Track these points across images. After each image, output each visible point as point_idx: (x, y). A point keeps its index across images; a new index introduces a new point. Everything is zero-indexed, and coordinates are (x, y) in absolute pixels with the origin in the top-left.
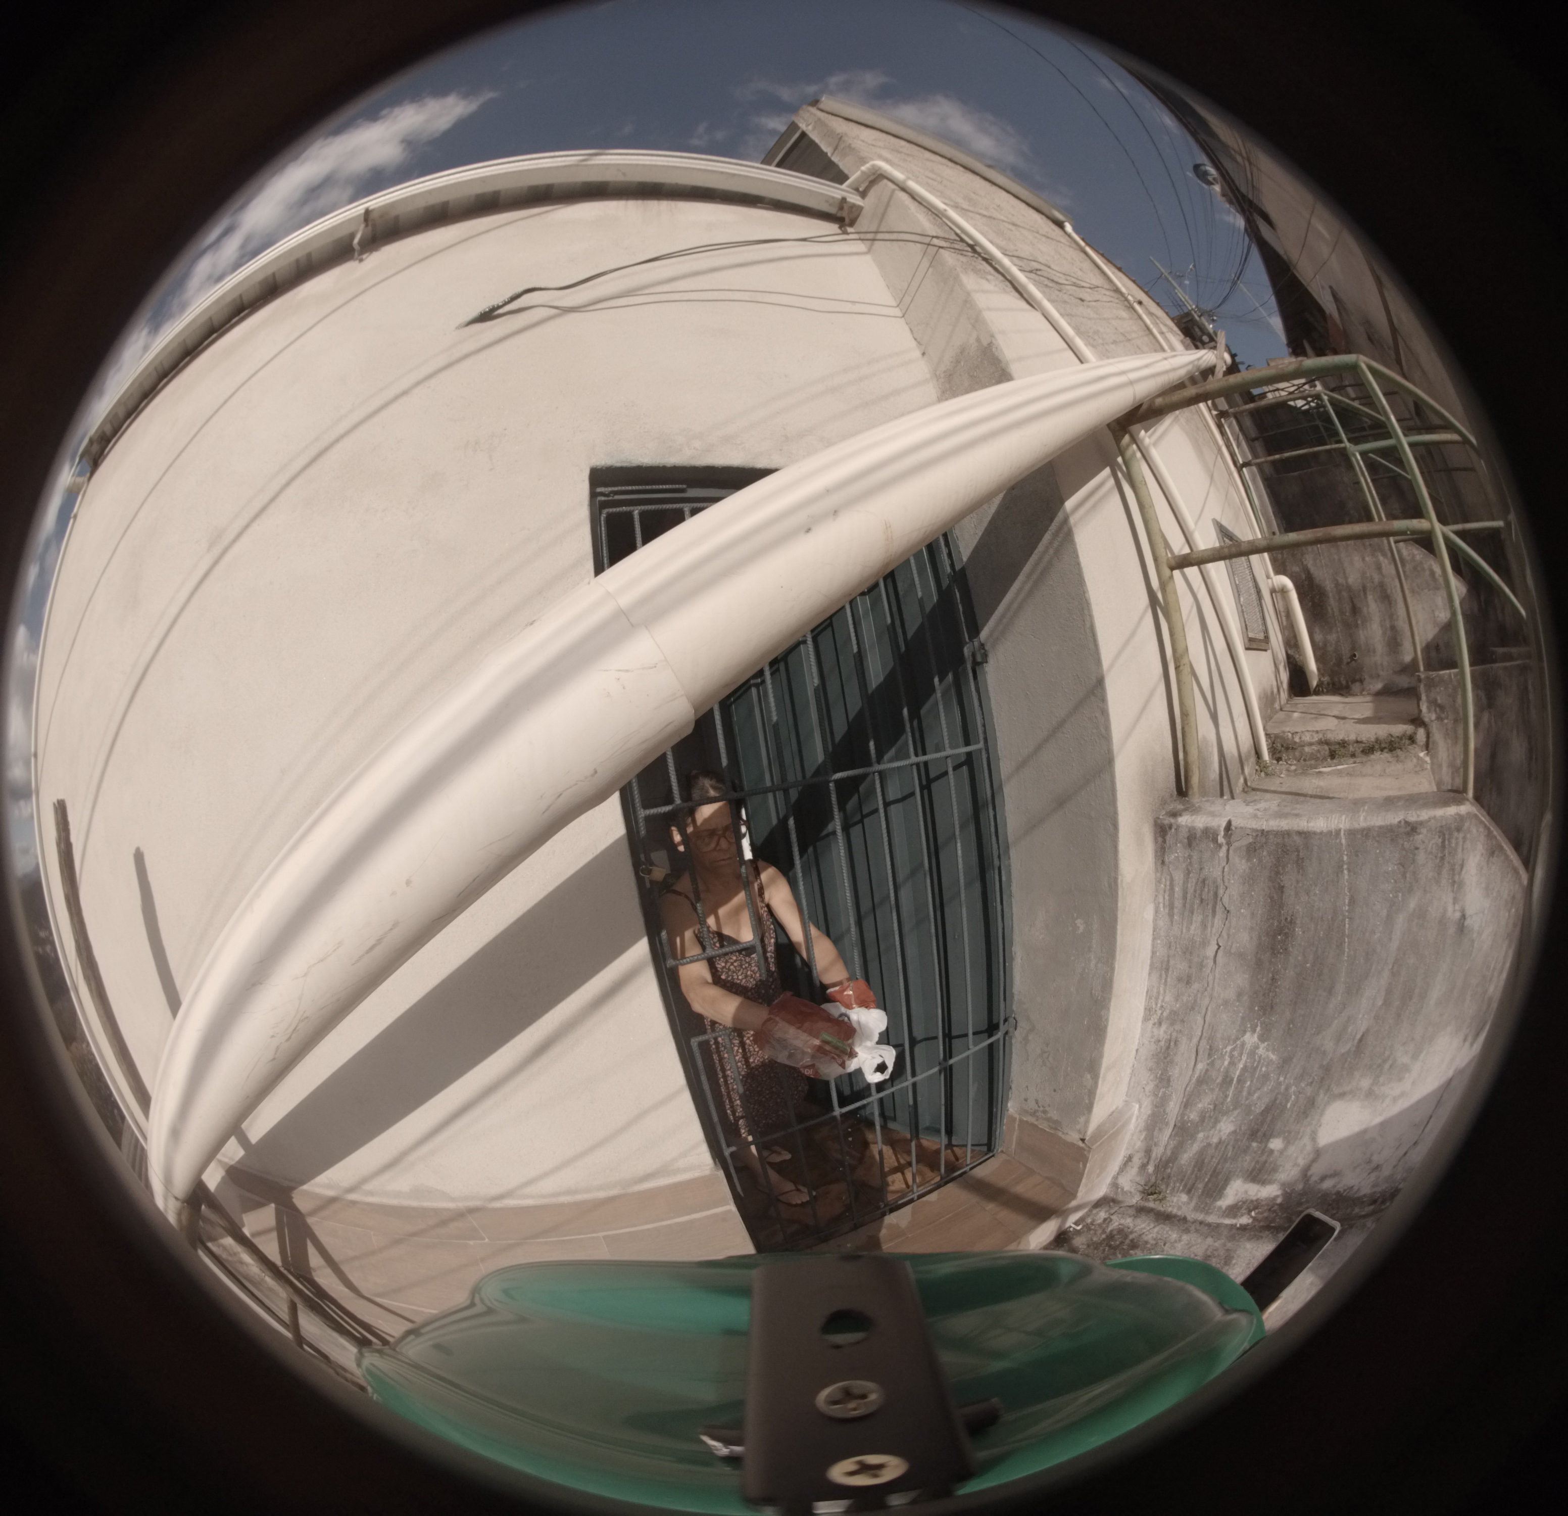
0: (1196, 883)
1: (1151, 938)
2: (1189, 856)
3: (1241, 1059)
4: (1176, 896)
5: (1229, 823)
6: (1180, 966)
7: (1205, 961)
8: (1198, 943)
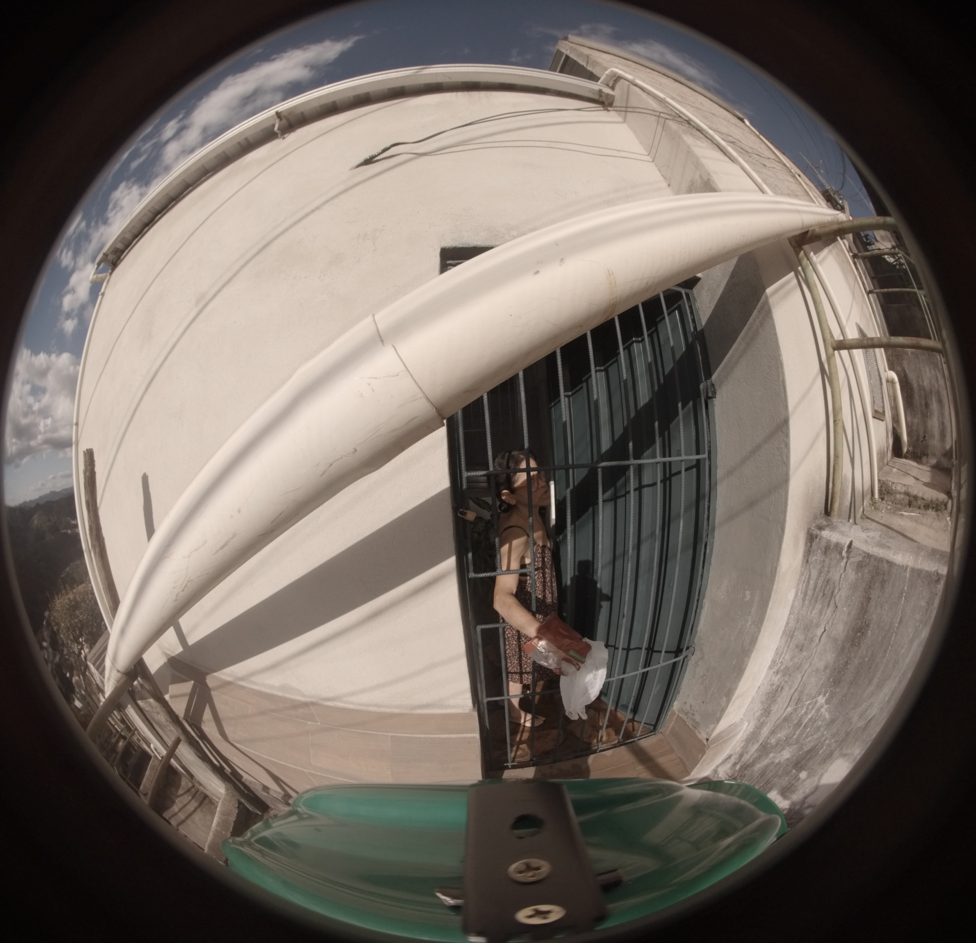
0: (824, 581)
1: (788, 613)
2: (823, 560)
3: (811, 712)
4: (810, 587)
5: (850, 543)
6: (800, 637)
7: (815, 638)
8: (814, 624)
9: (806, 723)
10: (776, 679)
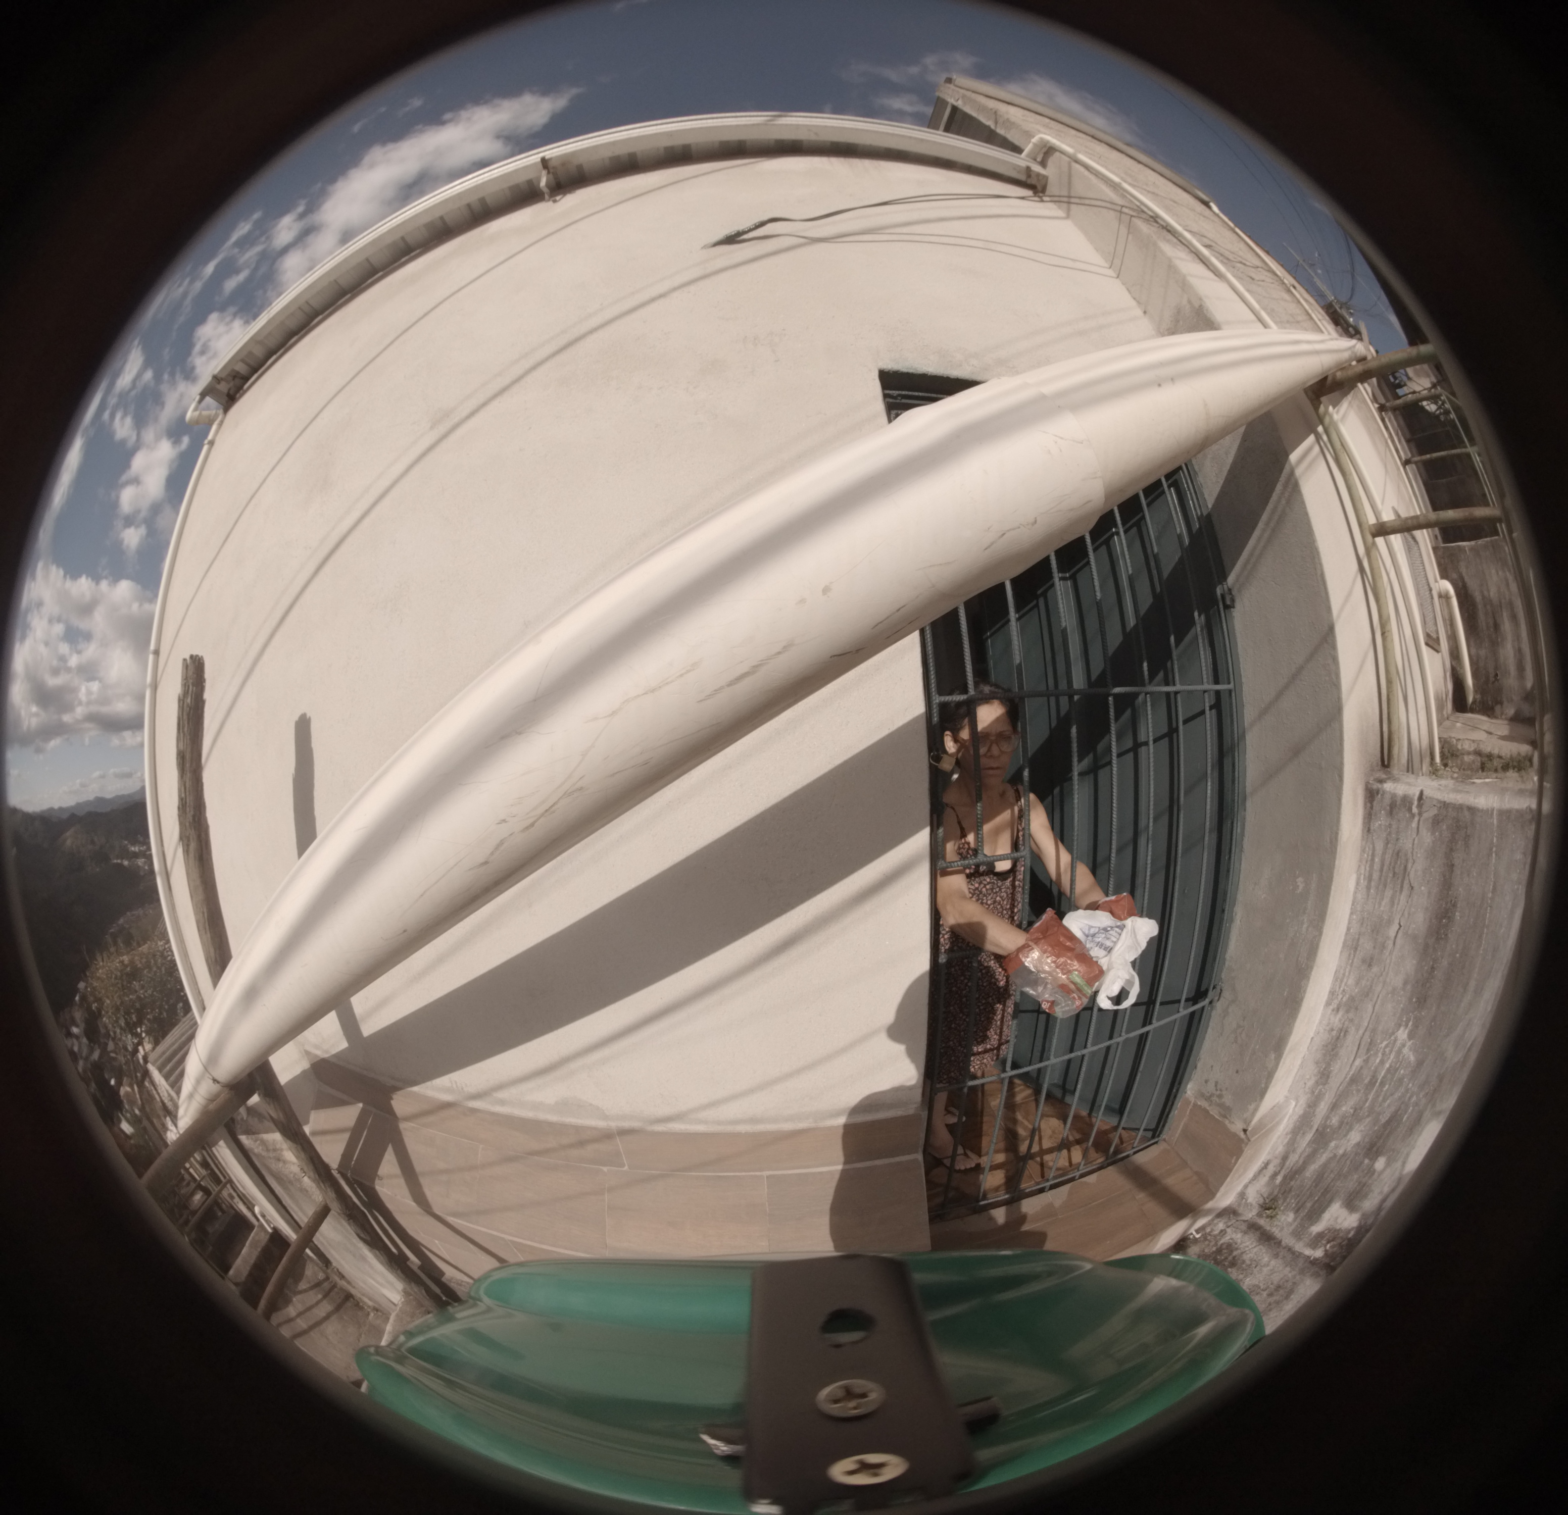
0: (1392, 855)
1: (1349, 912)
2: (1390, 825)
3: (1389, 1058)
4: (1375, 867)
5: (1421, 793)
6: (1366, 946)
7: (1387, 941)
8: (1384, 921)
9: (1383, 1077)
10: (1337, 1020)
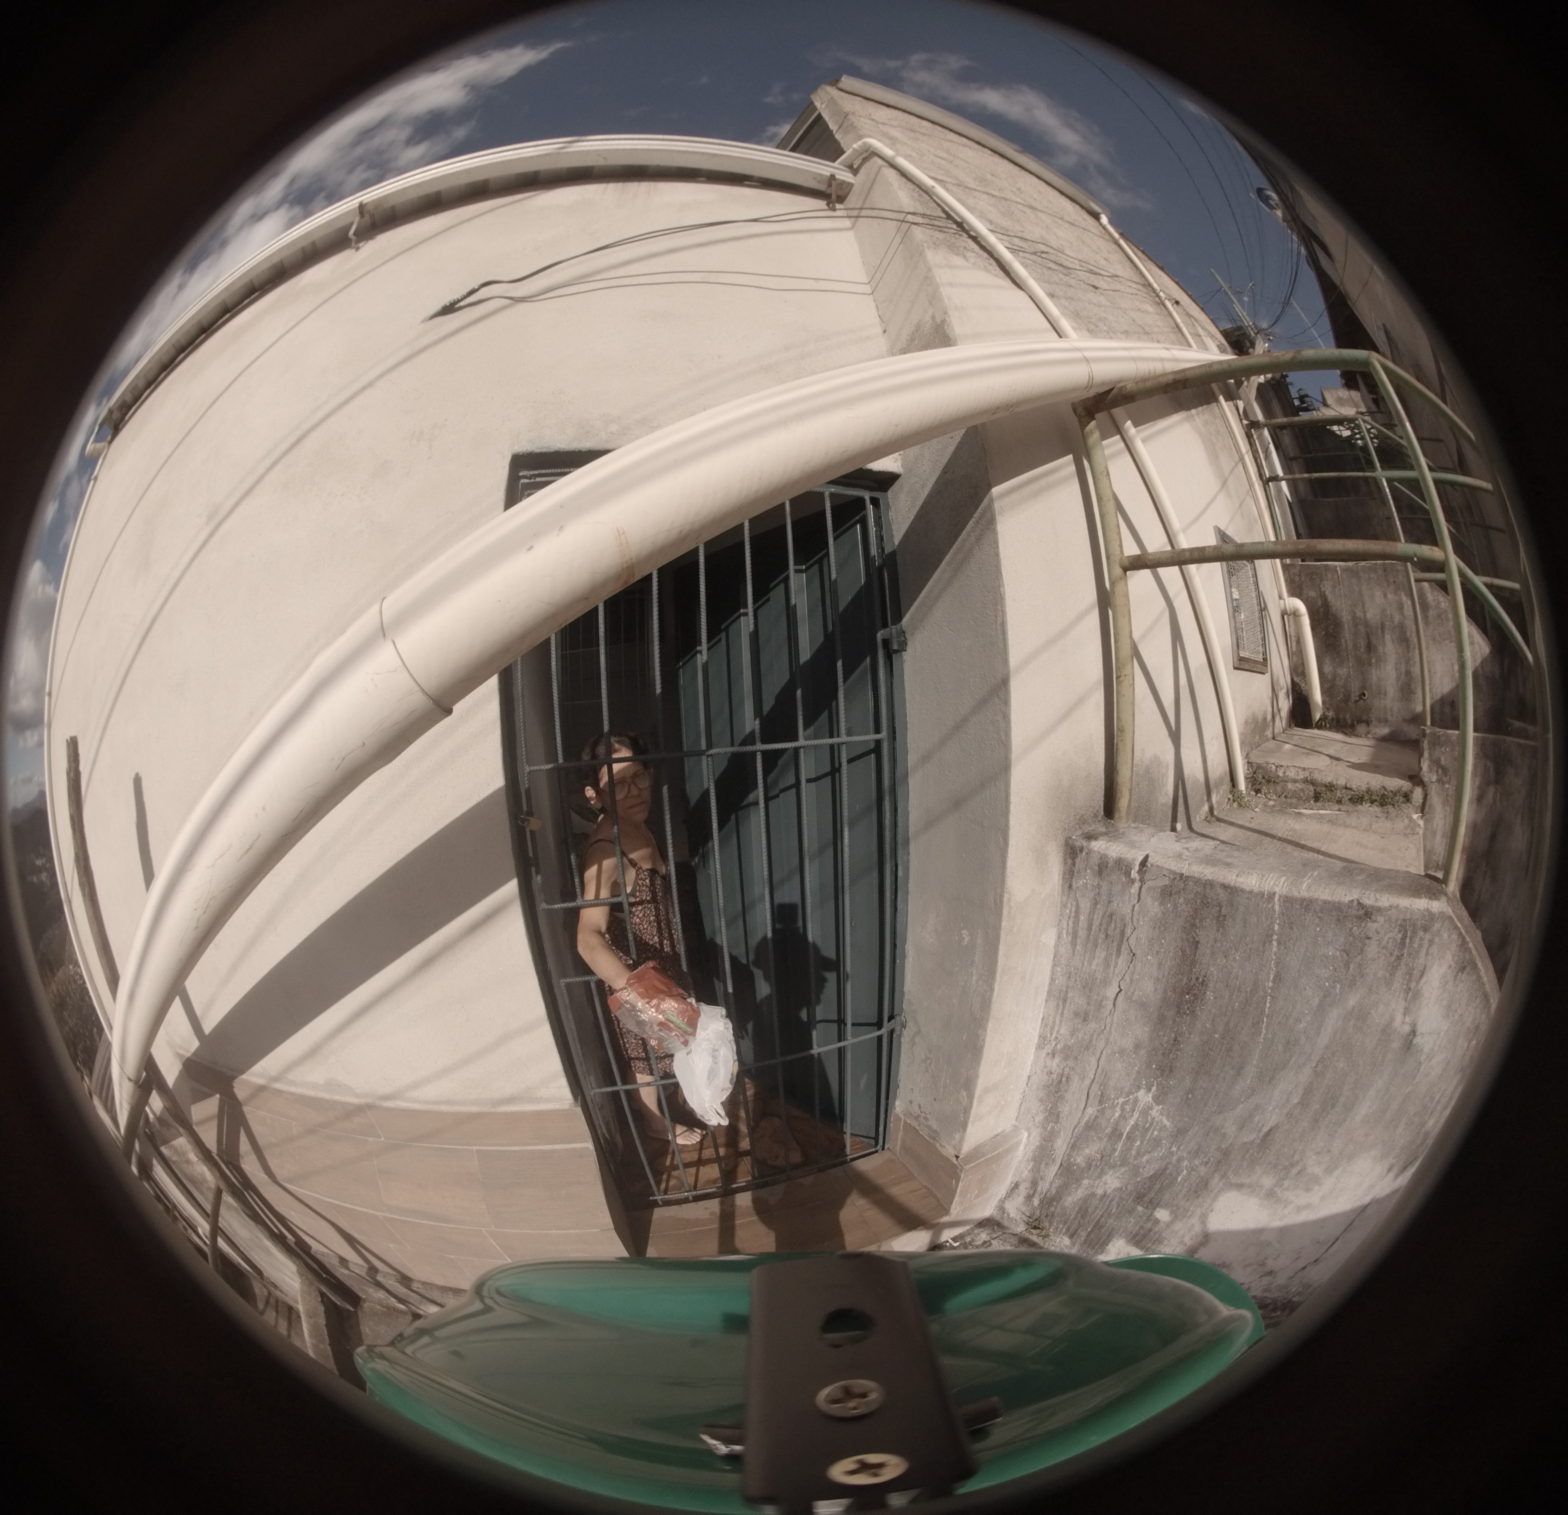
0: (1103, 916)
1: (1050, 964)
2: (1098, 885)
3: (1132, 1116)
4: (1081, 925)
5: (1146, 858)
6: (1077, 1000)
8: (1098, 980)
9: (1130, 1132)
10: (1054, 1065)
